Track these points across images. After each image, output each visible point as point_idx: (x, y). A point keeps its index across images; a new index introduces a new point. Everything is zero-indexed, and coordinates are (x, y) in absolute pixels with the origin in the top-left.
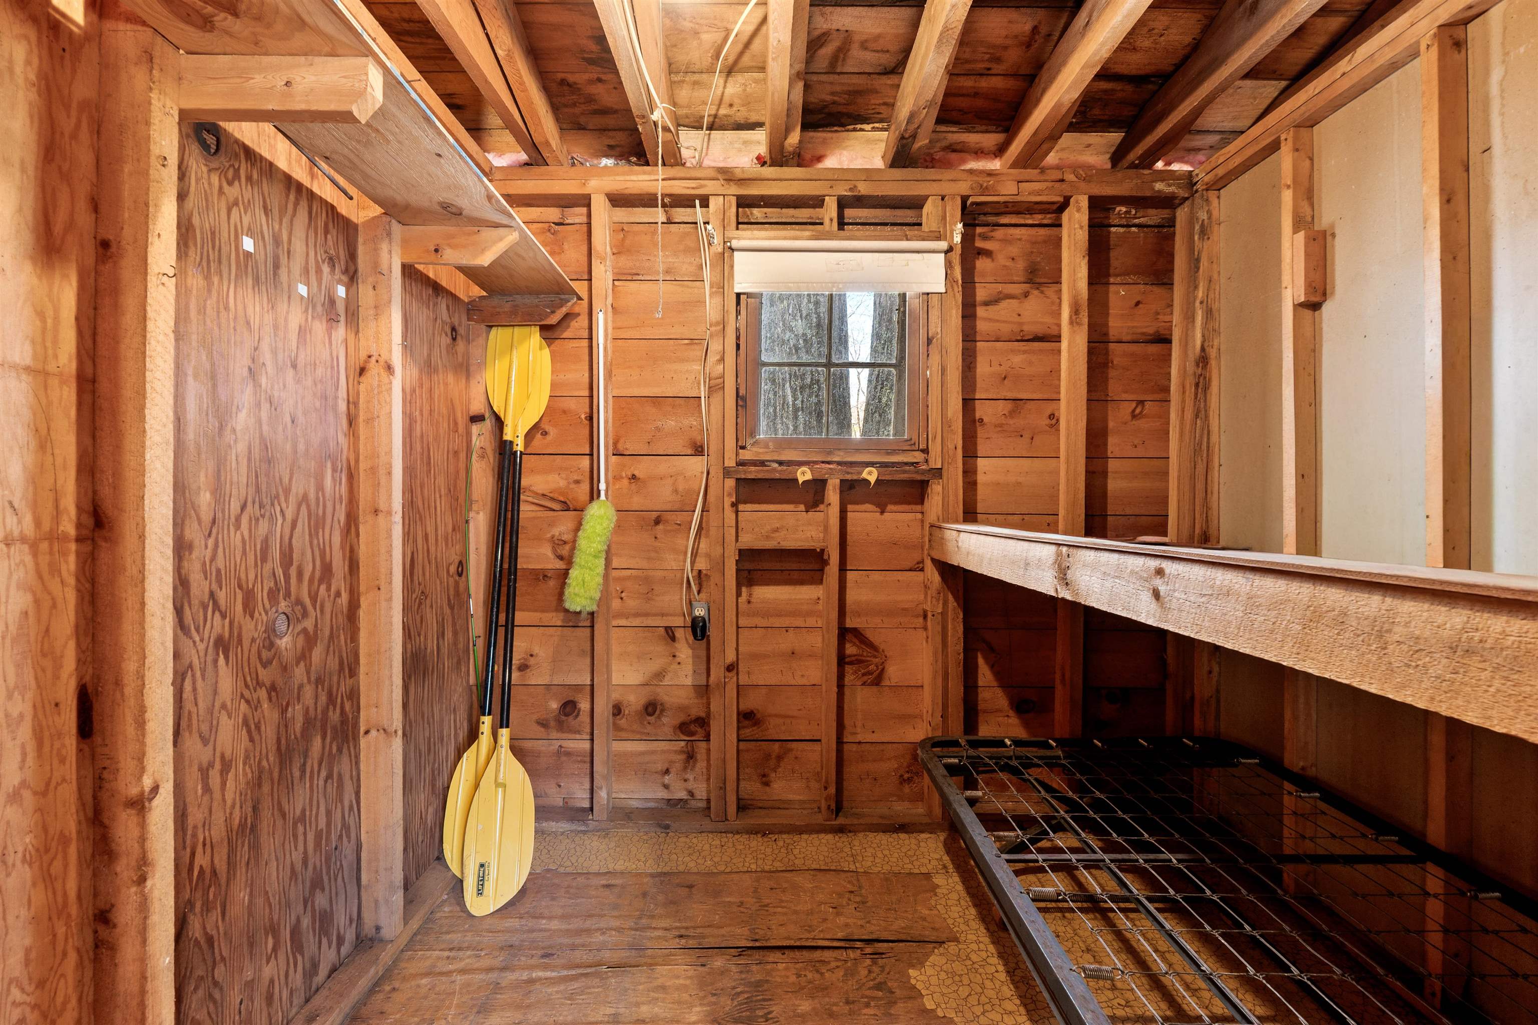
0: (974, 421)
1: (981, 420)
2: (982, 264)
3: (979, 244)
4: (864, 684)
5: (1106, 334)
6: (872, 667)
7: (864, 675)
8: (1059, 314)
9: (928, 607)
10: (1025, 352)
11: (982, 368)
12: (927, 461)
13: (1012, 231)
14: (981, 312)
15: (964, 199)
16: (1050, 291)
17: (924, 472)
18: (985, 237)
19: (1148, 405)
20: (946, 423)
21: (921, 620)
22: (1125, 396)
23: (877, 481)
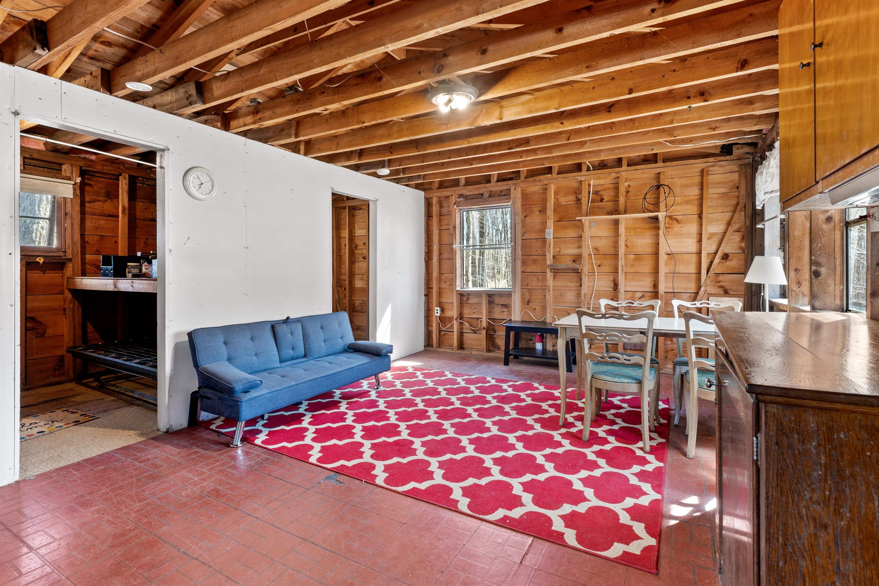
0: (85, 242)
1: (87, 242)
2: (87, 188)
3: (86, 181)
4: (36, 337)
5: (135, 217)
6: (40, 330)
7: (36, 334)
8: (118, 209)
9: (66, 306)
10: (105, 220)
11: (88, 224)
12: (65, 256)
13: (100, 179)
14: (87, 205)
15: (81, 167)
16: (115, 201)
17: (64, 259)
18: (89, 179)
19: (150, 240)
20: (73, 243)
21: (62, 312)
22: (141, 237)
23: (43, 262)
